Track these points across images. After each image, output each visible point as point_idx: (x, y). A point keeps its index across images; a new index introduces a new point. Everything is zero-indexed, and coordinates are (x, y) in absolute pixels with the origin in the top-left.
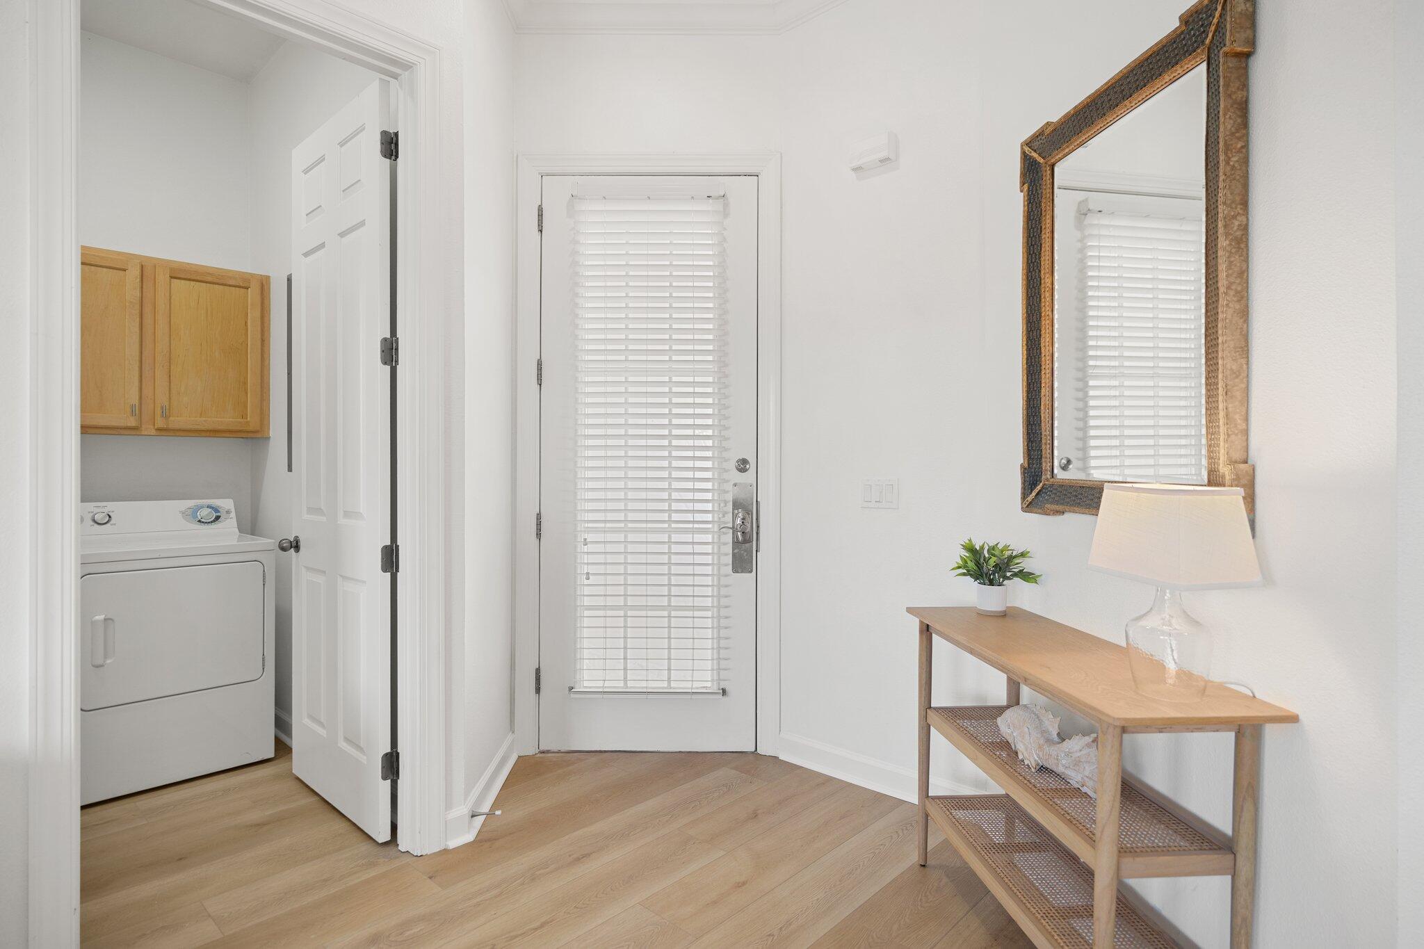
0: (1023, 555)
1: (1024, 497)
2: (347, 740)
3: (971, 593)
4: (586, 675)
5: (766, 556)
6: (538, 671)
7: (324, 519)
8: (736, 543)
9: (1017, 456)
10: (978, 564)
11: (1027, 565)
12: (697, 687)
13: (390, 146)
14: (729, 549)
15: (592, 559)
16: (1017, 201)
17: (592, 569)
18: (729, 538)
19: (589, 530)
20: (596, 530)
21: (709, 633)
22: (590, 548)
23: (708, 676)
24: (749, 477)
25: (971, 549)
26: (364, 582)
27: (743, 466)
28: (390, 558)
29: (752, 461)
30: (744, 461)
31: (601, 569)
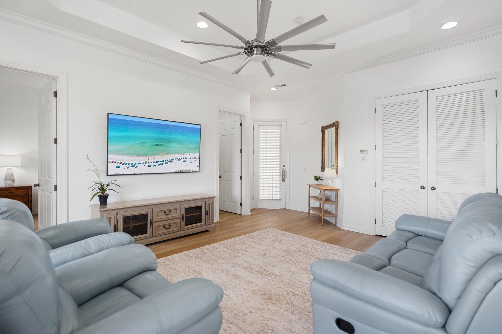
0: (321, 177)
1: (322, 170)
2: (232, 202)
3: (316, 182)
4: (260, 197)
5: (287, 179)
6: (253, 196)
7: (227, 173)
8: (283, 177)
9: (321, 165)
10: (316, 178)
11: (321, 178)
12: (277, 199)
13: (241, 124)
14: (282, 178)
15: (261, 179)
16: (321, 133)
17: (262, 181)
18: (282, 177)
19: (261, 175)
20: (262, 175)
21: (279, 192)
22: (261, 178)
23: (278, 197)
24: (285, 167)
25: (315, 176)
26: (236, 181)
27: (284, 166)
28: (241, 178)
29: (285, 165)
30: (284, 165)
31: (263, 181)
